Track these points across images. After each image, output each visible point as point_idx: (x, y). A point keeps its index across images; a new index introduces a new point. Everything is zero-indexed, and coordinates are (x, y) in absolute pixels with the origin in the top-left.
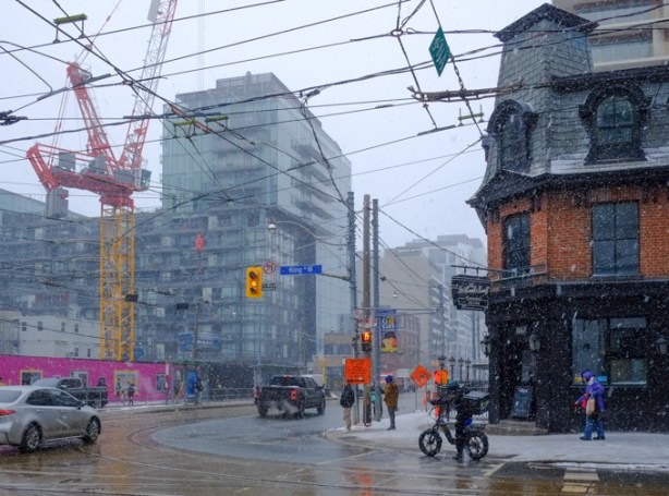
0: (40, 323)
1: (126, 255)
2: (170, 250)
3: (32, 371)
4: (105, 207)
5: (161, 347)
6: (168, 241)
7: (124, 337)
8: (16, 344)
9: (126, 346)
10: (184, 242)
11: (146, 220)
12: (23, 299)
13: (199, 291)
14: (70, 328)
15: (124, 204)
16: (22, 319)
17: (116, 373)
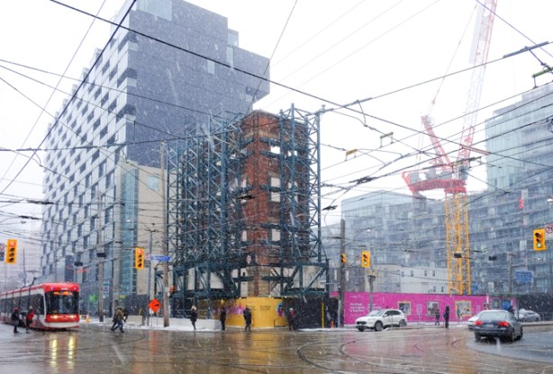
0: (412, 272)
1: (462, 224)
2: (494, 217)
3: (404, 302)
4: (448, 195)
5: (491, 284)
6: (492, 211)
7: (464, 278)
8: (399, 285)
9: (465, 284)
10: (505, 210)
11: (477, 198)
12: (403, 257)
13: (517, 243)
14: (430, 274)
15: (460, 191)
16: (401, 269)
17: (457, 302)
